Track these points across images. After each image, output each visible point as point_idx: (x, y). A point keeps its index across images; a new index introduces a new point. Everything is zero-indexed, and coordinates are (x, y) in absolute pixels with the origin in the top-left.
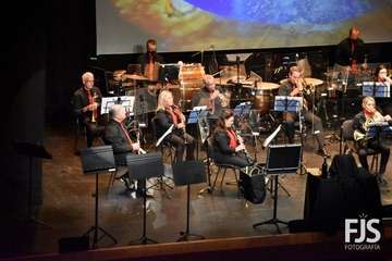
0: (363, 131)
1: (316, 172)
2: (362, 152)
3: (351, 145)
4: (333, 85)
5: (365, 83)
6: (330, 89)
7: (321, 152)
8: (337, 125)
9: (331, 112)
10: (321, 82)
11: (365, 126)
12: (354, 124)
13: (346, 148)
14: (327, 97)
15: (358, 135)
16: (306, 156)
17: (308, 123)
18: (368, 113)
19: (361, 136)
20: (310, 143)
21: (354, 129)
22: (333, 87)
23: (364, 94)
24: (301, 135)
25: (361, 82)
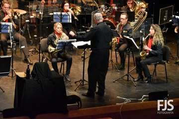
0: (54, 46)
1: (22, 75)
2: (54, 60)
3: (46, 56)
4: (34, 15)
5: (55, 13)
6: (31, 17)
7: (26, 61)
8: (37, 42)
9: (32, 33)
10: (25, 12)
11: (56, 42)
12: (48, 41)
13: (43, 58)
14: (29, 23)
15: (51, 49)
16: (15, 64)
17: (16, 40)
18: (58, 34)
19: (53, 49)
20: (18, 54)
21: (48, 45)
22: (33, 16)
23: (55, 20)
24: (11, 49)
25: (53, 12)
